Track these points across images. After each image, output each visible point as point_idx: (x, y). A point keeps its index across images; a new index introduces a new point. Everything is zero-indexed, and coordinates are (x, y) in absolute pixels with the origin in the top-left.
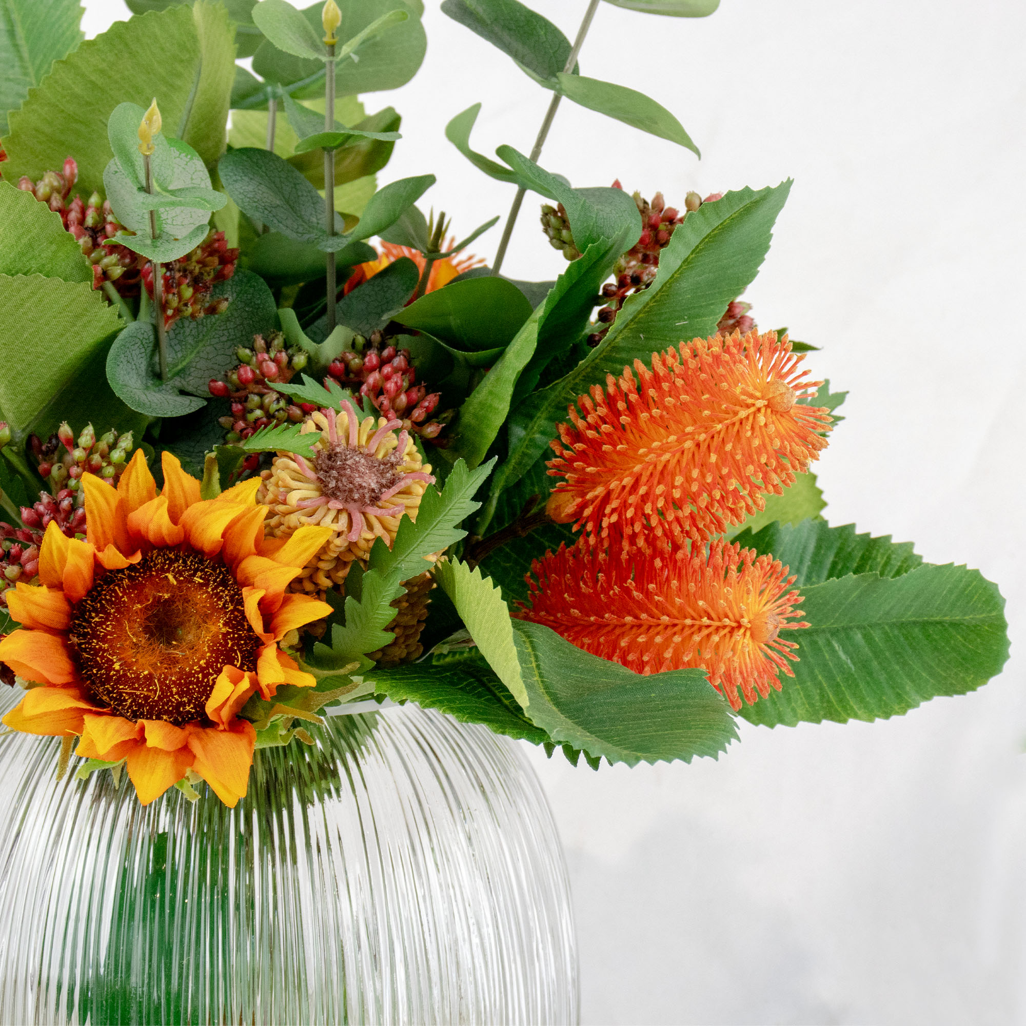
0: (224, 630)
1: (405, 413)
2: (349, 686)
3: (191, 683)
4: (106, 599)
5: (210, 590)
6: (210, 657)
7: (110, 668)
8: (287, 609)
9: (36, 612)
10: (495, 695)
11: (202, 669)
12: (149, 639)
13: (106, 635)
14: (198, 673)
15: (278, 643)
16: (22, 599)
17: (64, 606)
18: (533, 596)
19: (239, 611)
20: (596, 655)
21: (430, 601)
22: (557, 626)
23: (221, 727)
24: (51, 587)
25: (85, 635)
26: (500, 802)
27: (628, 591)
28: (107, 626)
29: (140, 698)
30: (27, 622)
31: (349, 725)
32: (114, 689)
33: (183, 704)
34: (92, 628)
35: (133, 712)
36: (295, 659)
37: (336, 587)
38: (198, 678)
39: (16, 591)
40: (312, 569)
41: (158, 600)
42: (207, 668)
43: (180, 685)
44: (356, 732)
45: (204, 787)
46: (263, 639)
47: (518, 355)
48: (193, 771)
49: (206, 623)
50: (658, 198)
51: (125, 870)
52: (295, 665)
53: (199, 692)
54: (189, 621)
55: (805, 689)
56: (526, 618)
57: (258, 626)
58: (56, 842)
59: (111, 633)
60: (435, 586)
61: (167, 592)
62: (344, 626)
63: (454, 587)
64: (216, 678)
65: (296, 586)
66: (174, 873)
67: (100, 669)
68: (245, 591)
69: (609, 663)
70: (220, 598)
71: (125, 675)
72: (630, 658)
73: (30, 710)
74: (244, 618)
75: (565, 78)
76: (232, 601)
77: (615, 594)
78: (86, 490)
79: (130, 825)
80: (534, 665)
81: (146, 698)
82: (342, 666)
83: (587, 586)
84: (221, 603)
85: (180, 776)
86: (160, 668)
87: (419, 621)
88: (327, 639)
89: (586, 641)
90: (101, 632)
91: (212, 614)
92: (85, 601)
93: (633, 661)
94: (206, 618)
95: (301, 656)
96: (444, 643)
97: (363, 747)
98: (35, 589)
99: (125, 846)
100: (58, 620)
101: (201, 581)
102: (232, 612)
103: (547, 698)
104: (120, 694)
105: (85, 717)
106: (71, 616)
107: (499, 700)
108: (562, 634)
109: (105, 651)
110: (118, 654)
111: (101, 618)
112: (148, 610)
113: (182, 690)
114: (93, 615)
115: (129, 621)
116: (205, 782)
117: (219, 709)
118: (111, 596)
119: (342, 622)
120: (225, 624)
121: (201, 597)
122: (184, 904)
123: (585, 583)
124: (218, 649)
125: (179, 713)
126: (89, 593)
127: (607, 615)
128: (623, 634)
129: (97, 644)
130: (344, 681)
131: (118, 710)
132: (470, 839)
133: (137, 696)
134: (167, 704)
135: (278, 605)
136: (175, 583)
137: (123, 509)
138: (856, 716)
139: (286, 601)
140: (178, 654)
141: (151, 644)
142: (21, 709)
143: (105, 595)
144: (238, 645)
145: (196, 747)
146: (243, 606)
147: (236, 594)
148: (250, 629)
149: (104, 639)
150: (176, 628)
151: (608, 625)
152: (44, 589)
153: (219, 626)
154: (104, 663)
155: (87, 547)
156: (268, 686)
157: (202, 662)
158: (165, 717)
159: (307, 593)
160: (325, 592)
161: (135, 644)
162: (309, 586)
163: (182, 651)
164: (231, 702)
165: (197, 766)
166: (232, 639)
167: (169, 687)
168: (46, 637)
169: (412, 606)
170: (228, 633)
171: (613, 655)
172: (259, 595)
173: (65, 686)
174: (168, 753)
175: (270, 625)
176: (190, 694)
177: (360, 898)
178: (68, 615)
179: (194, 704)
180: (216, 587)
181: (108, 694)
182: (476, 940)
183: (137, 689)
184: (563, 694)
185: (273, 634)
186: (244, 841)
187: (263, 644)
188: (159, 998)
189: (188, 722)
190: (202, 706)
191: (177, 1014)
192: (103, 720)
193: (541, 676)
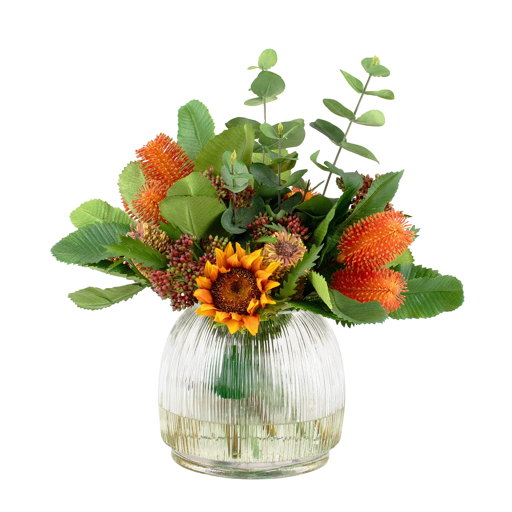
0: (251, 290)
1: (299, 233)
2: (284, 305)
3: (243, 303)
4: (221, 281)
5: (248, 279)
6: (248, 297)
7: (222, 299)
8: (268, 284)
9: (204, 284)
10: (323, 308)
11: (246, 300)
12: (232, 292)
13: (221, 291)
14: (245, 301)
15: (266, 293)
16: (200, 280)
17: (210, 283)
18: (333, 282)
19: (255, 285)
20: (350, 298)
21: (305, 283)
22: (340, 291)
23: (251, 315)
24: (207, 278)
25: (216, 291)
26: (324, 339)
27: (359, 281)
28: (222, 288)
29: (230, 307)
30: (201, 287)
31: (283, 317)
32: (223, 305)
33: (241, 309)
34: (218, 289)
35: (228, 311)
36: (270, 298)
37: (281, 279)
38: (245, 302)
39: (199, 279)
40: (274, 274)
41: (234, 281)
42: (247, 299)
43: (240, 304)
44: (286, 319)
45: (246, 331)
46: (262, 292)
47: (329, 217)
48: (244, 326)
49: (247, 288)
50: (368, 175)
51: (225, 354)
52: (270, 299)
53: (245, 306)
54: (242, 287)
55: (407, 309)
56: (332, 288)
57: (260, 288)
58: (207, 346)
59: (223, 290)
60: (307, 279)
61: (237, 279)
62: (283, 289)
63: (312, 278)
64: (249, 302)
65: (270, 278)
66: (238, 354)
67: (220, 299)
68: (257, 279)
69: (354, 300)
70: (250, 281)
71: (226, 301)
72: (359, 299)
73: (202, 309)
74: (257, 287)
75: (343, 143)
76: (254, 282)
77: (355, 282)
78: (216, 252)
79: (226, 343)
80: (333, 300)
81: (231, 307)
82: (282, 300)
83: (348, 280)
84: (251, 283)
85: (241, 328)
86: (235, 299)
87: (302, 289)
88: (278, 292)
89: (347, 294)
90: (220, 290)
91: (248, 285)
92: (216, 282)
93: (360, 300)
94: (247, 286)
95: (271, 297)
96: (309, 296)
97: (288, 323)
98: (203, 278)
99: (225, 349)
100: (209, 287)
101: (246, 277)
102: (254, 285)
103: (337, 308)
104: (225, 306)
105: (216, 311)
106: (212, 286)
107: (324, 310)
108: (341, 293)
109: (221, 295)
110: (224, 295)
111: (220, 286)
112: (232, 284)
113: (241, 305)
114: (218, 285)
115: (227, 287)
116: (247, 329)
117: (250, 310)
118: (222, 280)
119: (282, 287)
120: (252, 288)
121: (246, 281)
122: (241, 364)
123: (347, 279)
124: (250, 295)
125: (240, 311)
126: (217, 280)
127: (353, 287)
128: (357, 293)
129: (219, 293)
130: (283, 304)
131: (224, 310)
132: (316, 349)
133: (229, 306)
134: (237, 309)
135: (266, 283)
136: (239, 277)
137: (226, 258)
138: (422, 317)
139: (268, 282)
140: (240, 296)
141: (233, 293)
142: (200, 309)
143: (221, 280)
144: (255, 294)
145: (244, 320)
146: (256, 283)
147: (255, 280)
148: (258, 289)
149: (221, 292)
150: (239, 289)
151: (353, 290)
152: (206, 278)
153: (250, 288)
154: (221, 298)
155: (217, 267)
156: (263, 304)
157: (246, 298)
158: (236, 312)
159: (273, 280)
160: (278, 280)
161: (229, 293)
162: (274, 278)
163: (241, 295)
164: (254, 308)
165: (245, 325)
166: (254, 292)
167: (237, 304)
168: (206, 291)
169: (301, 285)
170: (253, 290)
171: (355, 298)
172: (261, 280)
173: (211, 304)
174: (237, 321)
175: (263, 288)
176: (243, 306)
177: (287, 362)
178: (211, 285)
179: (244, 309)
180: (250, 278)
181: (222, 306)
182: (317, 375)
183: (229, 305)
184: (341, 308)
185: (264, 291)
186: (256, 348)
187: (262, 293)
188: (234, 388)
189: (242, 314)
190: (246, 310)
191: (239, 392)
192: (221, 312)
193: (335, 303)
